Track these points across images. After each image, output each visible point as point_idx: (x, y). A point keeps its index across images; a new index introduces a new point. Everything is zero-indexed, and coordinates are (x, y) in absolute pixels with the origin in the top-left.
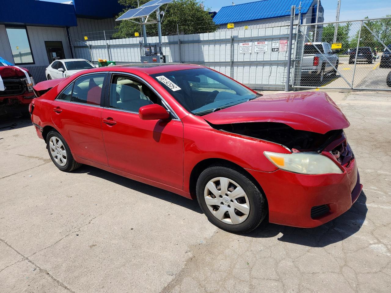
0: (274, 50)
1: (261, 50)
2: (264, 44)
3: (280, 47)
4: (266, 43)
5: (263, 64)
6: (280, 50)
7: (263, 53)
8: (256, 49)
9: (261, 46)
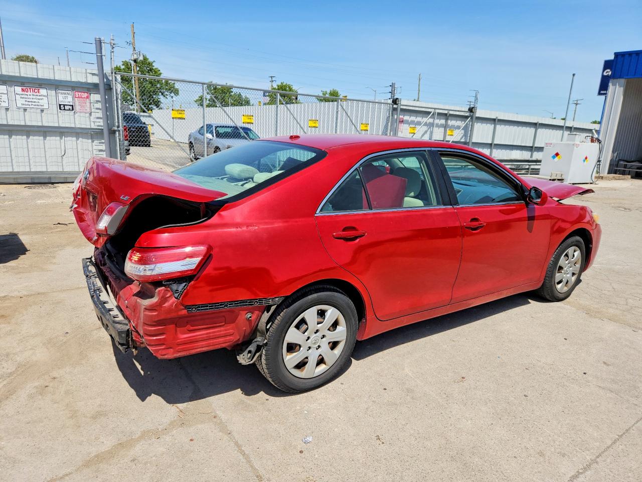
0: (64, 107)
1: (34, 104)
2: (37, 94)
3: (77, 103)
4: (43, 92)
5: (45, 131)
6: (77, 108)
7: (39, 111)
8: (20, 102)
9: (31, 97)
